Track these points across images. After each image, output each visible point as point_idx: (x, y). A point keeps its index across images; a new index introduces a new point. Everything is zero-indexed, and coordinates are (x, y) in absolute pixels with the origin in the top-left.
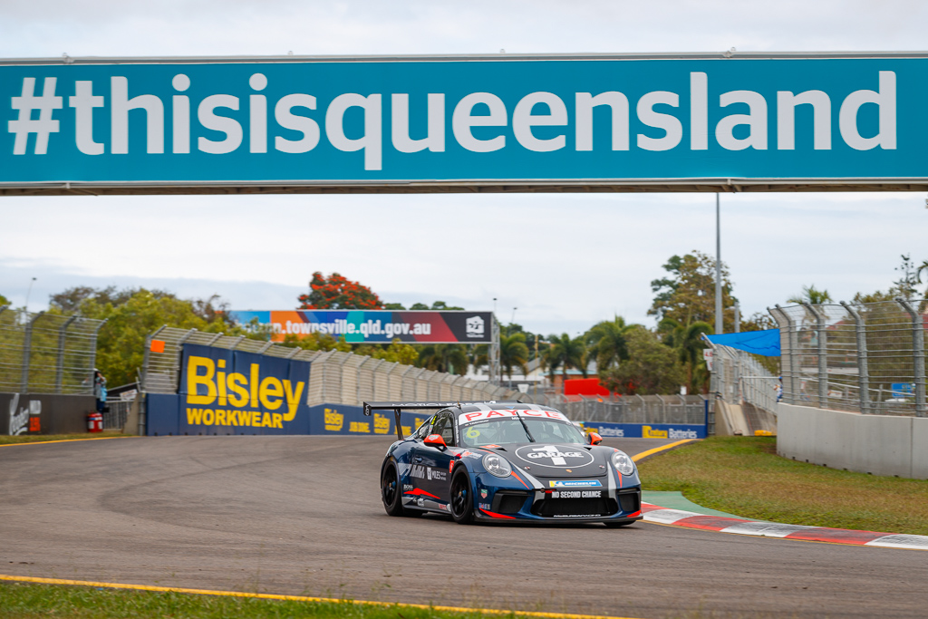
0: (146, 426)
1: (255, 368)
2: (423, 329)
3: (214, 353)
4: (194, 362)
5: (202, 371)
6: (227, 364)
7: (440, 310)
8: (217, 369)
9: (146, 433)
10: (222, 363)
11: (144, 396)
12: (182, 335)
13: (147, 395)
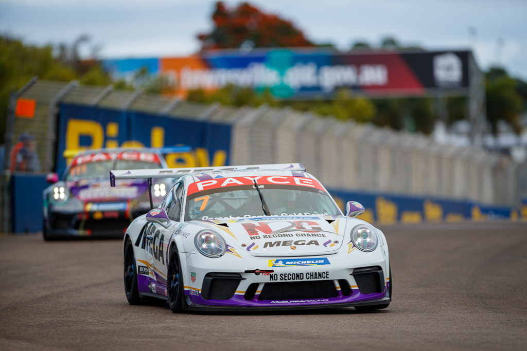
0: (13, 220)
1: (157, 135)
2: (375, 75)
3: (102, 115)
4: (76, 128)
5: (85, 141)
6: (120, 130)
7: (390, 49)
8: (106, 139)
9: (13, 230)
10: (113, 130)
11: (8, 178)
12: (56, 92)
13: (13, 178)
